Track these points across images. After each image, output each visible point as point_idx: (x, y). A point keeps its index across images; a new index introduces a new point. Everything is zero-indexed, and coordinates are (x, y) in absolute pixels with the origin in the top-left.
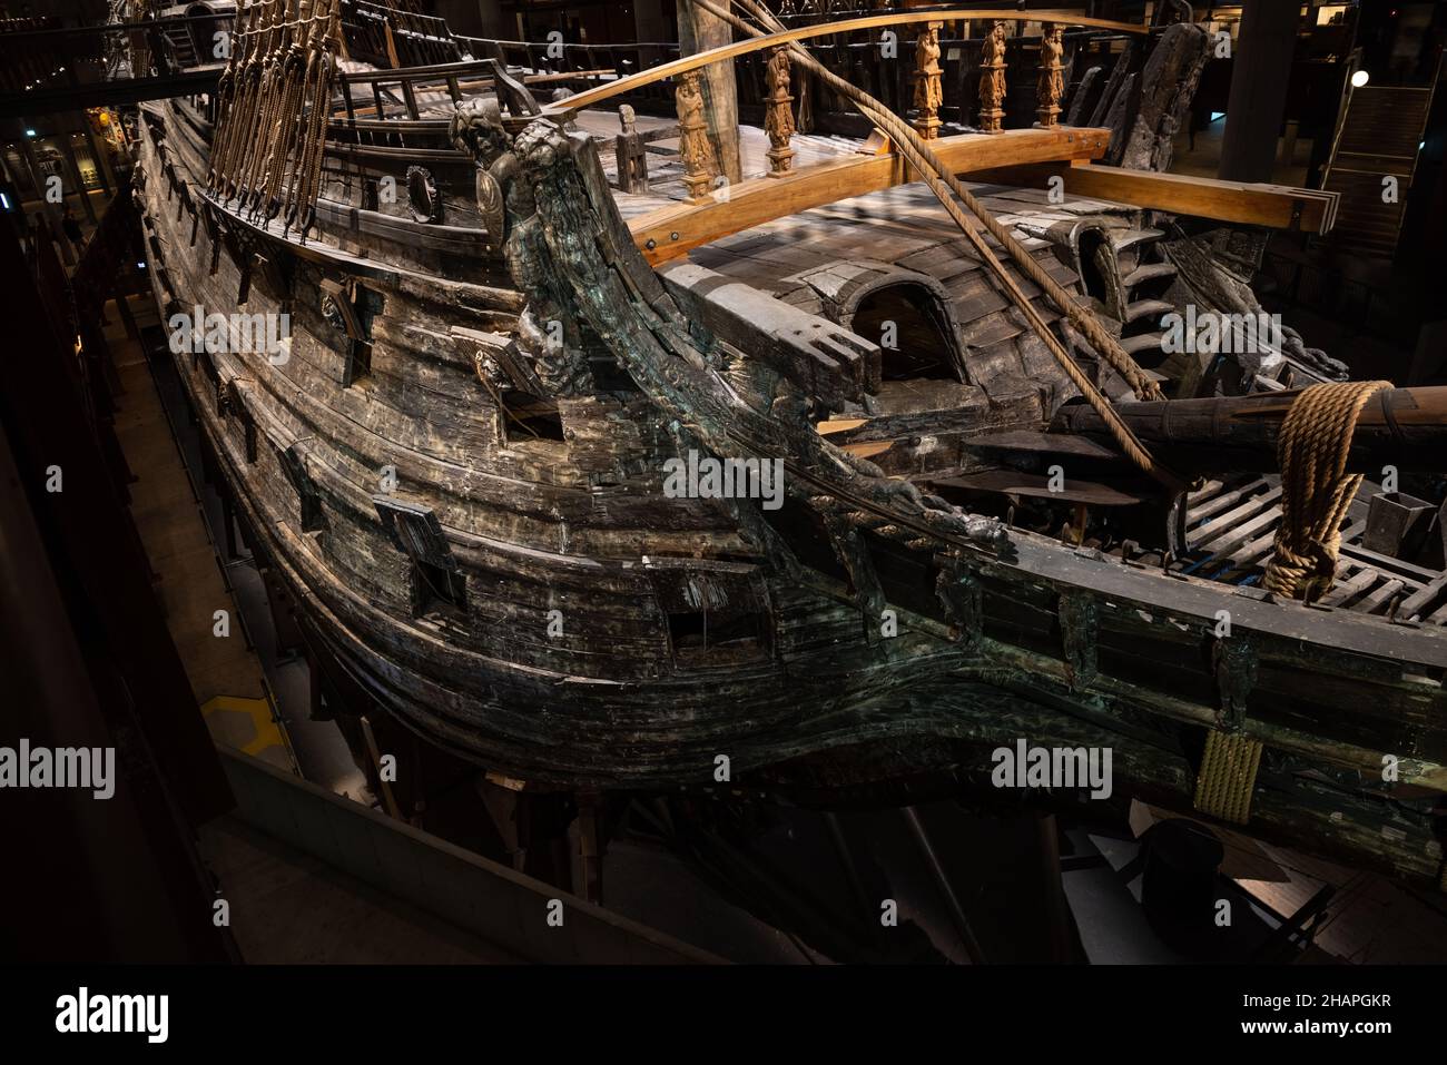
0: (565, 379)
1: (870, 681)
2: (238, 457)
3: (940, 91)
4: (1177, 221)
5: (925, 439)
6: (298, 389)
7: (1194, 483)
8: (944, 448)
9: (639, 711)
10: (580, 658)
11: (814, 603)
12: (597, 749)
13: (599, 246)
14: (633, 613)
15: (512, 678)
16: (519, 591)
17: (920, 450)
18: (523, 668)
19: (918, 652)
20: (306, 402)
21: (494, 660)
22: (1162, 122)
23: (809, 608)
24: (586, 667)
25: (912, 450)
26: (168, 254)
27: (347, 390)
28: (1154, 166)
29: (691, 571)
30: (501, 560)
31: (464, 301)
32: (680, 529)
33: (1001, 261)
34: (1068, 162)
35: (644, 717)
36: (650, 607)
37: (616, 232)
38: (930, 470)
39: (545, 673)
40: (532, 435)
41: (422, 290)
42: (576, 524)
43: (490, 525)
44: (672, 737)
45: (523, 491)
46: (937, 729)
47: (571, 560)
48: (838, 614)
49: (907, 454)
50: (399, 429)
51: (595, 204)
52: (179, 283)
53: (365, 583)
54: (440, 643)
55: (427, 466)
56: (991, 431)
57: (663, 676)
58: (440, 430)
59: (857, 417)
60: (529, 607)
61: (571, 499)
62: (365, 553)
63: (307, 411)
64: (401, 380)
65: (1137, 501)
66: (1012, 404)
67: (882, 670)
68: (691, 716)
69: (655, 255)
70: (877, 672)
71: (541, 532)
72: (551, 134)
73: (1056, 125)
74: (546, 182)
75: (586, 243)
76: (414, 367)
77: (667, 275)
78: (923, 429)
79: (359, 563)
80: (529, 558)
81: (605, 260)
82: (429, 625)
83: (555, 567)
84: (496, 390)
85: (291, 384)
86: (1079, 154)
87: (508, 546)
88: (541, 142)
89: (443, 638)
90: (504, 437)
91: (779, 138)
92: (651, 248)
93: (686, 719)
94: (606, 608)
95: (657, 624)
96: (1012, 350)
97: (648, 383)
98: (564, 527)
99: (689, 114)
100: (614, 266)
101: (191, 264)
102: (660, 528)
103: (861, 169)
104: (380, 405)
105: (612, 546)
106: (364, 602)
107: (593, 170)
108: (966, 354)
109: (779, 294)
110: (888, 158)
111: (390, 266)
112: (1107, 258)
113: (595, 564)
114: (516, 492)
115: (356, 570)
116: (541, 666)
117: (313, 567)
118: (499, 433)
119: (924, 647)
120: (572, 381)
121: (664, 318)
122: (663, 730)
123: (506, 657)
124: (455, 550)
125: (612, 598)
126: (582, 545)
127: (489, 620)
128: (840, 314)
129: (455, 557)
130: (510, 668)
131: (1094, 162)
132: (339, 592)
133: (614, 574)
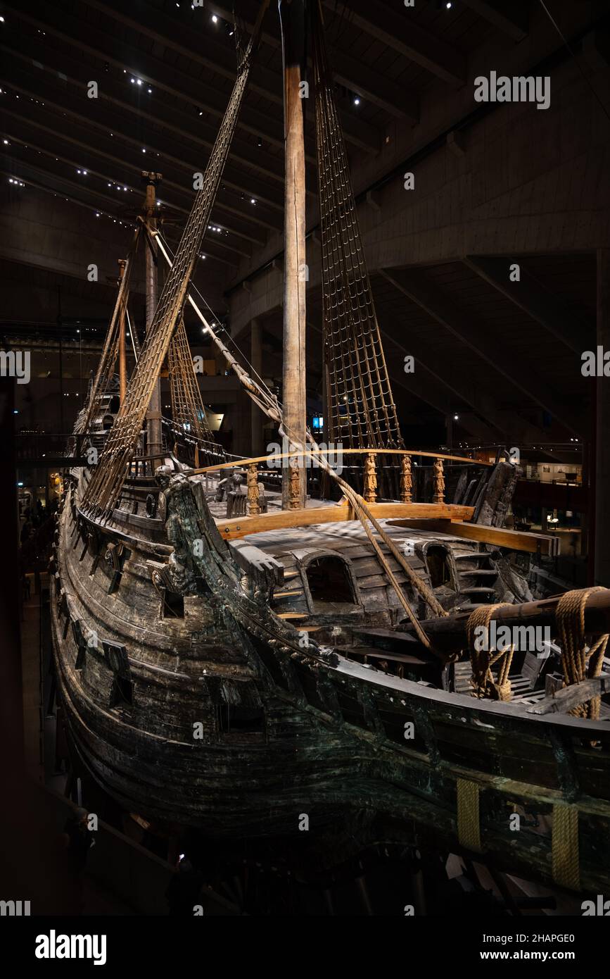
0: (184, 584)
1: (309, 756)
2: (60, 636)
3: (375, 482)
4: (500, 550)
5: (336, 628)
6: (90, 596)
7: (451, 656)
8: (345, 633)
9: (200, 764)
10: (176, 729)
11: (285, 710)
12: (180, 791)
13: (198, 525)
14: (202, 705)
15: (145, 740)
16: (155, 691)
17: (334, 633)
18: (151, 734)
19: (333, 744)
20: (91, 602)
21: (139, 730)
22: (497, 504)
23: (283, 713)
24: (178, 735)
25: (329, 633)
26: (61, 542)
27: (109, 596)
28: (493, 525)
29: (223, 679)
30: (150, 674)
31: (157, 551)
32: (225, 662)
33: (384, 554)
34: (450, 520)
35: (203, 769)
36: (209, 703)
37: (208, 521)
38: (339, 644)
39: (159, 737)
40: (175, 616)
41: (143, 548)
42: (183, 656)
43: (149, 657)
44: (216, 784)
45: (164, 640)
46: (351, 800)
47: (178, 674)
48: (297, 719)
49: (328, 635)
50: (123, 612)
51: (199, 508)
52: (61, 555)
53: (93, 690)
54: (118, 721)
55: (130, 628)
56: (366, 627)
57: (212, 744)
58: (140, 612)
59: (304, 614)
60: (158, 700)
61: (182, 643)
62: (97, 674)
63: (90, 606)
64: (129, 589)
65: (424, 663)
66: (375, 614)
67: (314, 751)
68: (225, 771)
69: (228, 535)
70: (311, 751)
71: (169, 661)
72: (183, 479)
73: (442, 502)
74: (178, 497)
75: (193, 523)
76: (135, 583)
77: (230, 543)
78: (335, 623)
79: (93, 680)
80: (162, 673)
81: (200, 531)
82: (115, 712)
83: (171, 678)
84: (160, 590)
85: (88, 594)
86: (456, 517)
87: (155, 667)
88: (178, 481)
89: (119, 718)
90: (163, 616)
91: (293, 494)
92: (227, 532)
93: (222, 773)
94: (190, 701)
95: (211, 712)
96: (383, 593)
97: (212, 585)
98: (178, 658)
99: (250, 480)
100: (204, 534)
101: (67, 545)
102: (218, 661)
103: (332, 511)
104: (119, 601)
105: (197, 669)
106: (90, 701)
107: (199, 495)
108: (358, 591)
109: (277, 556)
110: (347, 508)
111: (135, 537)
112: (450, 561)
113: (187, 677)
114: (161, 640)
115: (91, 684)
116: (159, 734)
117: (74, 686)
118: (161, 613)
119: (337, 741)
120: (187, 585)
121: (224, 560)
122: (211, 779)
123: (145, 729)
124: (132, 669)
125: (193, 697)
126: (184, 667)
127: (140, 707)
128: (301, 567)
129: (132, 673)
130: (144, 734)
131: (464, 521)
132: (82, 696)
133: (194, 682)
